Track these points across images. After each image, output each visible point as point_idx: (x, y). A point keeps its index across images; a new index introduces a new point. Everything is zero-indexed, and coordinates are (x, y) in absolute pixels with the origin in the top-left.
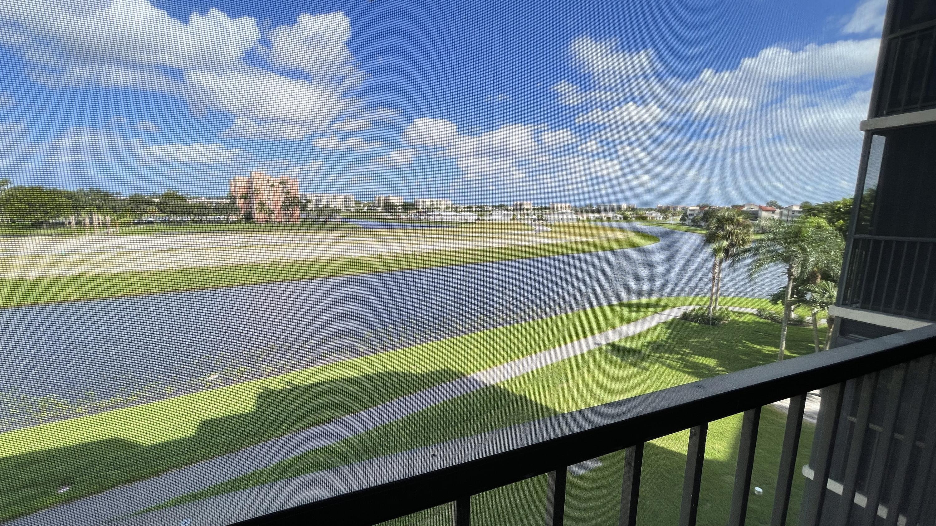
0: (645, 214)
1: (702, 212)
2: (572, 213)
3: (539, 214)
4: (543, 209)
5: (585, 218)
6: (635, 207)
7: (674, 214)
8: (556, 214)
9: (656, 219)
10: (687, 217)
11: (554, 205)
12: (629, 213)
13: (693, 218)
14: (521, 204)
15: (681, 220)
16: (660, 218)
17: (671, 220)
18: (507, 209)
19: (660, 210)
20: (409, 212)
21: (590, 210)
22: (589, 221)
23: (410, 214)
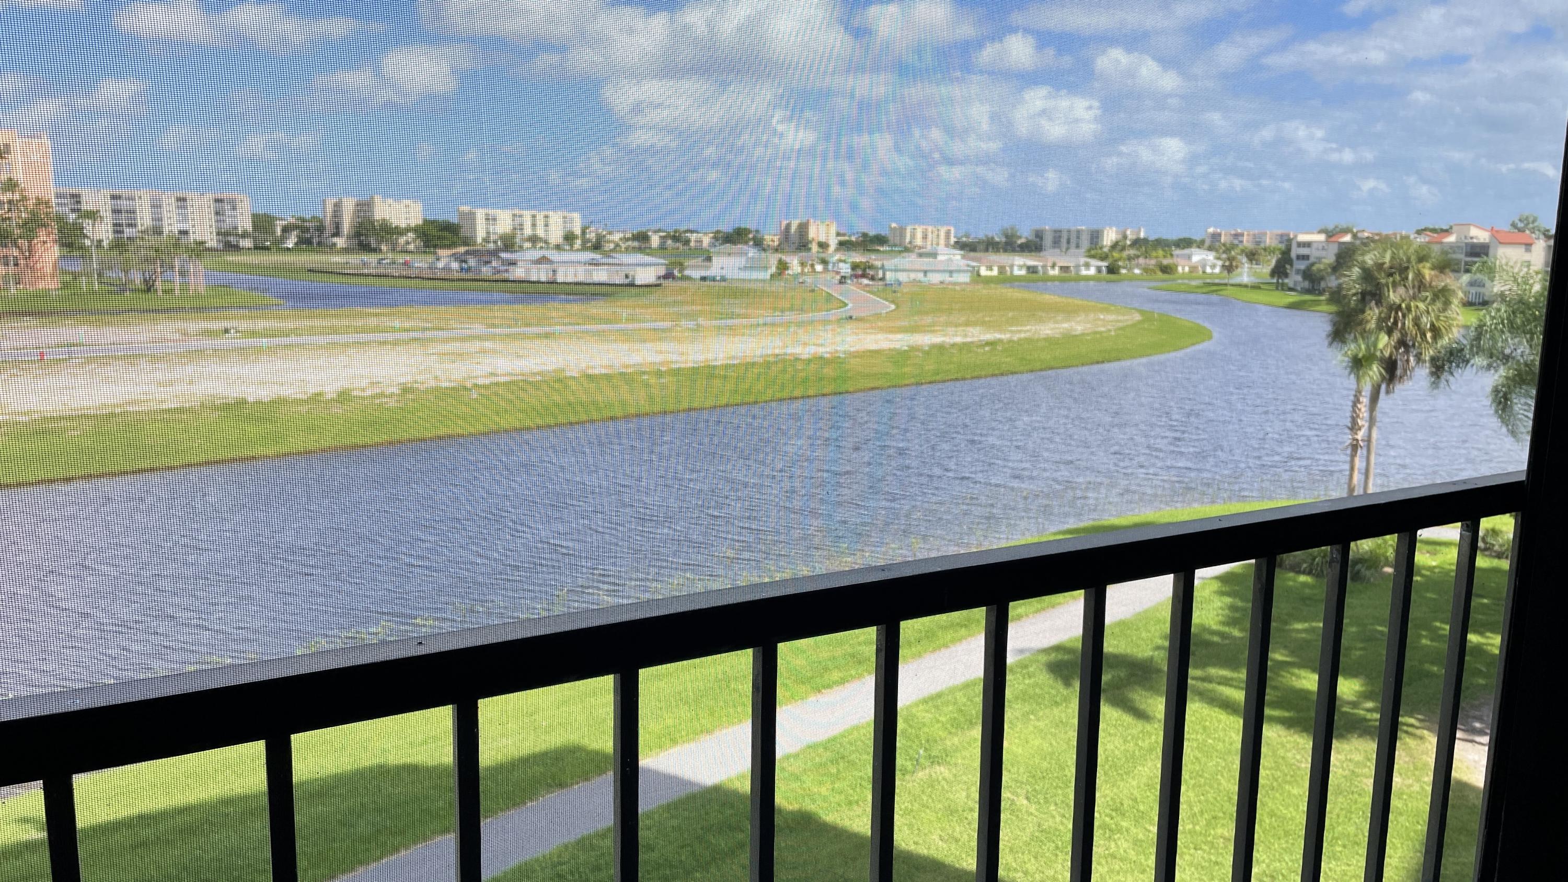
0: (1172, 255)
1: (1333, 250)
2: (957, 256)
3: (858, 257)
4: (870, 242)
5: (995, 272)
6: (1142, 235)
7: (1253, 254)
8: (909, 260)
9: (1204, 272)
10: (1291, 265)
11: (902, 230)
12: (1125, 254)
13: (1309, 268)
14: (803, 228)
15: (1274, 273)
16: (1213, 267)
17: (1245, 274)
18: (758, 243)
19: (1213, 242)
20: (442, 252)
21: (1010, 245)
22: (1005, 279)
23: (445, 259)
